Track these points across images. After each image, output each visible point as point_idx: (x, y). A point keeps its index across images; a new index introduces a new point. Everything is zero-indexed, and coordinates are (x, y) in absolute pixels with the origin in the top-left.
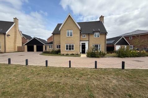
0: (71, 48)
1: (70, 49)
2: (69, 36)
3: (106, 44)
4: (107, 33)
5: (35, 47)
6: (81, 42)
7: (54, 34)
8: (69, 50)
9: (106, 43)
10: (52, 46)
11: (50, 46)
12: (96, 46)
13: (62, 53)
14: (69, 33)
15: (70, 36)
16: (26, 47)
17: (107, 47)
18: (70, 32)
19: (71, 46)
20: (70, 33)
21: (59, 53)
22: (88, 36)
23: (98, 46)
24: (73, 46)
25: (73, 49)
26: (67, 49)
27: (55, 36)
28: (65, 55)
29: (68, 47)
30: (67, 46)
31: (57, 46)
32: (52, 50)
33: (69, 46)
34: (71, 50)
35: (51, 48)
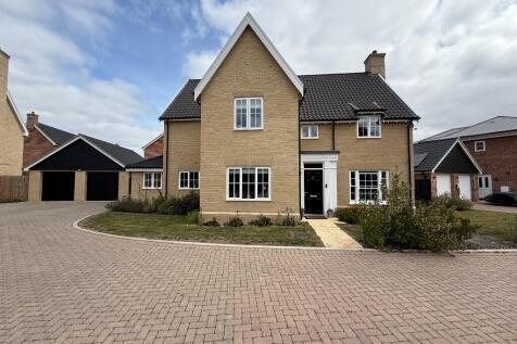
0: (253, 187)
1: (249, 192)
2: (244, 125)
3: (412, 170)
4: (417, 118)
5: (81, 179)
6: (302, 156)
7: (168, 119)
8: (244, 196)
9: (412, 165)
10: (158, 176)
11: (148, 176)
12: (368, 177)
13: (207, 212)
14: (244, 111)
15: (249, 127)
16: (37, 178)
17: (416, 181)
18: (248, 106)
19: (252, 176)
20: (252, 110)
21: (191, 215)
22: (330, 133)
23: (375, 177)
24: (266, 176)
25: (263, 192)
26: (233, 191)
27: (173, 128)
28: (221, 223)
29: (241, 183)
30: (234, 177)
31: (184, 176)
32: (157, 196)
33: (245, 176)
34: (253, 196)
35: (152, 187)
